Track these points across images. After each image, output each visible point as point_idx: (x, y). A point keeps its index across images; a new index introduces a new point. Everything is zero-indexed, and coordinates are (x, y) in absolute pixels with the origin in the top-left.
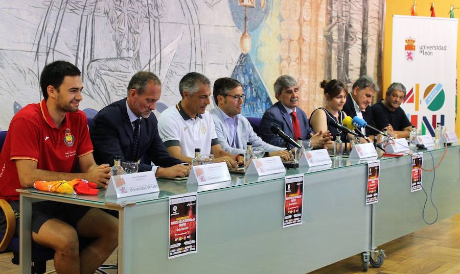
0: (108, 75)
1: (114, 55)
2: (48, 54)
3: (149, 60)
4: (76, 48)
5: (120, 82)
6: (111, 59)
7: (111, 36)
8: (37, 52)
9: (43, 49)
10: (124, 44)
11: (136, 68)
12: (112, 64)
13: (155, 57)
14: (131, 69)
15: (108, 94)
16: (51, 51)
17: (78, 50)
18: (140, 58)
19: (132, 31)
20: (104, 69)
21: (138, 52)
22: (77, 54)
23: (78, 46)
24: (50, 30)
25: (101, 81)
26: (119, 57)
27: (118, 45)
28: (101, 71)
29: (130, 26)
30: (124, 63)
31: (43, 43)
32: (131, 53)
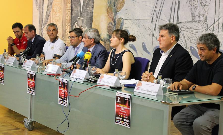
0: (186, 31)
1: (190, 19)
2: (156, 20)
3: (214, 22)
4: (169, 17)
5: (193, 35)
6: (188, 22)
7: (189, 9)
8: (152, 20)
9: (154, 19)
10: (197, 13)
11: (204, 27)
12: (189, 25)
13: (219, 20)
14: (201, 28)
15: (186, 41)
16: (158, 19)
17: (170, 18)
18: (207, 21)
19: (203, 4)
20: (184, 28)
21: (206, 17)
22: (170, 20)
23: (171, 16)
24: (158, 9)
25: (182, 34)
26: (193, 20)
27: (193, 14)
28: (182, 29)
29: (201, 2)
30: (196, 24)
31: (155, 16)
32: (201, 18)
